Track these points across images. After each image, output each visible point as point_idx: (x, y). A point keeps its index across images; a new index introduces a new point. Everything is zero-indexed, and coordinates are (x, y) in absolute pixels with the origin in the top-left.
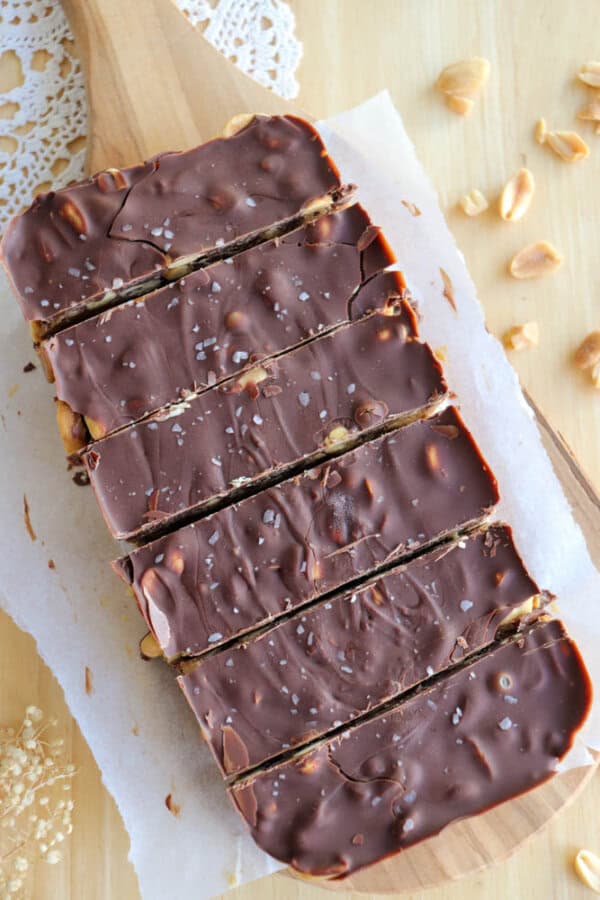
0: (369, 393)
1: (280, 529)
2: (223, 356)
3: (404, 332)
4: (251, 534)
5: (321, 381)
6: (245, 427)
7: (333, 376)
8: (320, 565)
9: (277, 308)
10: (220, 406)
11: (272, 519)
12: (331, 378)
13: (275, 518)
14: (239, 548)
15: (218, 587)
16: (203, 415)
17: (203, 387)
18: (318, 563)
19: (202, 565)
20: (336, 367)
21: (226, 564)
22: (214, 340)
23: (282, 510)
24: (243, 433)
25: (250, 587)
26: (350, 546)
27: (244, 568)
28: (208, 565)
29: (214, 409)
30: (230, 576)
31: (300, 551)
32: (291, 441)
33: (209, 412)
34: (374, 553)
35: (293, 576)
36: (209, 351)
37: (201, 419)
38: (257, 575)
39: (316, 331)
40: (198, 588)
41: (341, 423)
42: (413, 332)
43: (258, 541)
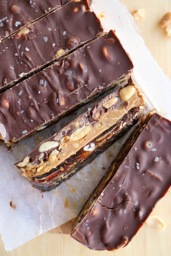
0: (71, 34)
1: (46, 87)
2: (11, 24)
3: (84, 8)
4: (35, 90)
5: (52, 32)
6: (22, 53)
7: (56, 29)
8: (64, 99)
9: (31, 2)
10: (11, 45)
11: (43, 83)
12: (55, 30)
13: (44, 82)
14: (31, 96)
15: (24, 112)
16: (5, 49)
17: (3, 38)
18: (63, 99)
19: (16, 104)
20: (57, 25)
21: (26, 103)
22: (6, 18)
23: (46, 79)
24: (22, 55)
25: (37, 111)
26: (76, 91)
27: (33, 103)
28: (19, 104)
29: (9, 46)
30: (28, 107)
31: (55, 95)
32: (41, 56)
33: (7, 48)
34: (85, 93)
35: (54, 104)
36: (4, 22)
37: (4, 51)
38: (39, 106)
39: (48, 11)
40: (16, 113)
41: (62, 48)
42: (88, 8)
43: (38, 92)
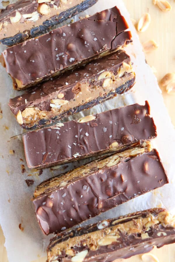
0: (129, 132)
1: (89, 192)
3: (145, 112)
5: (112, 125)
6: (82, 136)
7: (117, 123)
10: (75, 127)
11: (86, 189)
12: (116, 124)
14: (73, 198)
19: (60, 204)
20: (118, 120)
21: (68, 204)
23: (90, 186)
24: (81, 138)
26: (113, 197)
27: (75, 205)
28: (62, 204)
29: (72, 128)
30: (70, 208)
31: (96, 200)
32: (97, 143)
33: (70, 128)
35: (93, 208)
37: (67, 130)
40: (58, 212)
41: (117, 141)
42: (148, 113)
43: (80, 196)
